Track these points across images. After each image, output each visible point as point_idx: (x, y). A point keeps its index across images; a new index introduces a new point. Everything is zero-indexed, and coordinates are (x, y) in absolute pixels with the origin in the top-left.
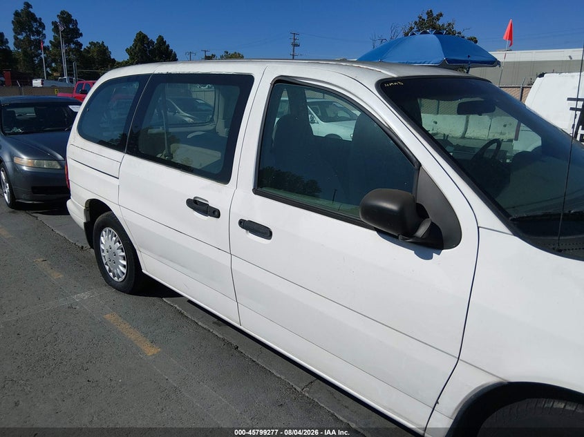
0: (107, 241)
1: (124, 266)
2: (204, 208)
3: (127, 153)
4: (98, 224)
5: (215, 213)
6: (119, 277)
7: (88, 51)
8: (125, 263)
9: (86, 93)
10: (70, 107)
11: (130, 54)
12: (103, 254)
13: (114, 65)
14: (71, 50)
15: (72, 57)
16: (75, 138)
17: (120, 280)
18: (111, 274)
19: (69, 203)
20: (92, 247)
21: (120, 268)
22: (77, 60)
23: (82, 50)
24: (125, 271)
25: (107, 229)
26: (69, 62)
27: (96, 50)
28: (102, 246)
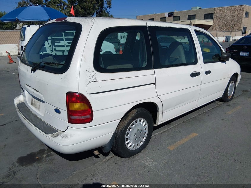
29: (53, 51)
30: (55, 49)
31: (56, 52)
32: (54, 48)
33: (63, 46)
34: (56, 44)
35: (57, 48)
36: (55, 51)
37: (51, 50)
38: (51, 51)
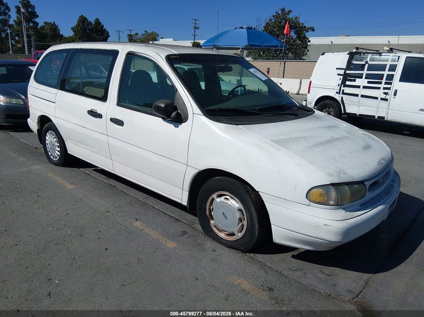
0: (50, 138)
1: (59, 151)
2: (95, 114)
3: (60, 89)
4: (45, 129)
5: (100, 116)
6: (56, 158)
7: (43, 28)
8: (59, 149)
9: (38, 59)
10: (30, 67)
11: (74, 31)
12: (47, 146)
13: (61, 39)
14: (30, 27)
15: (31, 32)
16: (32, 84)
17: (57, 159)
18: (52, 157)
19: (29, 120)
20: (41, 143)
21: (56, 153)
22: (34, 35)
23: (39, 27)
24: (59, 154)
25: (49, 132)
26: (29, 36)
27: (48, 28)
28: (47, 142)
29: (339, 94)
30: (343, 90)
31: (343, 96)
32: (342, 88)
33: (358, 87)
34: (348, 83)
35: (347, 90)
36: (343, 93)
37: (338, 91)
38: (337, 93)
